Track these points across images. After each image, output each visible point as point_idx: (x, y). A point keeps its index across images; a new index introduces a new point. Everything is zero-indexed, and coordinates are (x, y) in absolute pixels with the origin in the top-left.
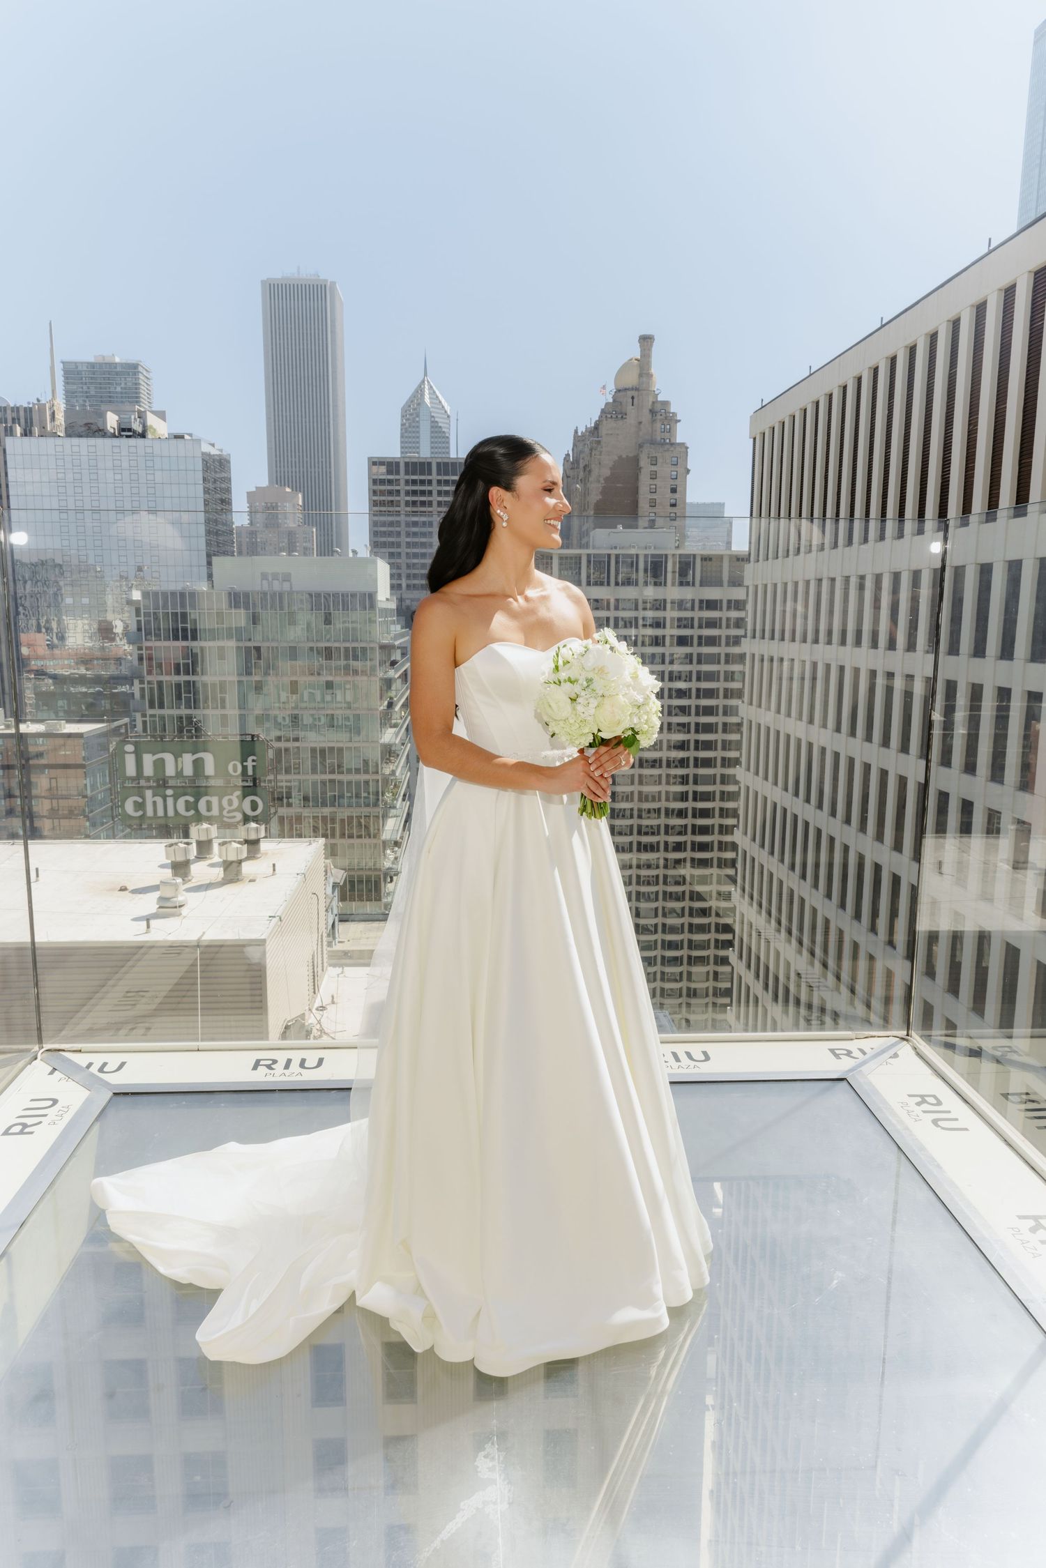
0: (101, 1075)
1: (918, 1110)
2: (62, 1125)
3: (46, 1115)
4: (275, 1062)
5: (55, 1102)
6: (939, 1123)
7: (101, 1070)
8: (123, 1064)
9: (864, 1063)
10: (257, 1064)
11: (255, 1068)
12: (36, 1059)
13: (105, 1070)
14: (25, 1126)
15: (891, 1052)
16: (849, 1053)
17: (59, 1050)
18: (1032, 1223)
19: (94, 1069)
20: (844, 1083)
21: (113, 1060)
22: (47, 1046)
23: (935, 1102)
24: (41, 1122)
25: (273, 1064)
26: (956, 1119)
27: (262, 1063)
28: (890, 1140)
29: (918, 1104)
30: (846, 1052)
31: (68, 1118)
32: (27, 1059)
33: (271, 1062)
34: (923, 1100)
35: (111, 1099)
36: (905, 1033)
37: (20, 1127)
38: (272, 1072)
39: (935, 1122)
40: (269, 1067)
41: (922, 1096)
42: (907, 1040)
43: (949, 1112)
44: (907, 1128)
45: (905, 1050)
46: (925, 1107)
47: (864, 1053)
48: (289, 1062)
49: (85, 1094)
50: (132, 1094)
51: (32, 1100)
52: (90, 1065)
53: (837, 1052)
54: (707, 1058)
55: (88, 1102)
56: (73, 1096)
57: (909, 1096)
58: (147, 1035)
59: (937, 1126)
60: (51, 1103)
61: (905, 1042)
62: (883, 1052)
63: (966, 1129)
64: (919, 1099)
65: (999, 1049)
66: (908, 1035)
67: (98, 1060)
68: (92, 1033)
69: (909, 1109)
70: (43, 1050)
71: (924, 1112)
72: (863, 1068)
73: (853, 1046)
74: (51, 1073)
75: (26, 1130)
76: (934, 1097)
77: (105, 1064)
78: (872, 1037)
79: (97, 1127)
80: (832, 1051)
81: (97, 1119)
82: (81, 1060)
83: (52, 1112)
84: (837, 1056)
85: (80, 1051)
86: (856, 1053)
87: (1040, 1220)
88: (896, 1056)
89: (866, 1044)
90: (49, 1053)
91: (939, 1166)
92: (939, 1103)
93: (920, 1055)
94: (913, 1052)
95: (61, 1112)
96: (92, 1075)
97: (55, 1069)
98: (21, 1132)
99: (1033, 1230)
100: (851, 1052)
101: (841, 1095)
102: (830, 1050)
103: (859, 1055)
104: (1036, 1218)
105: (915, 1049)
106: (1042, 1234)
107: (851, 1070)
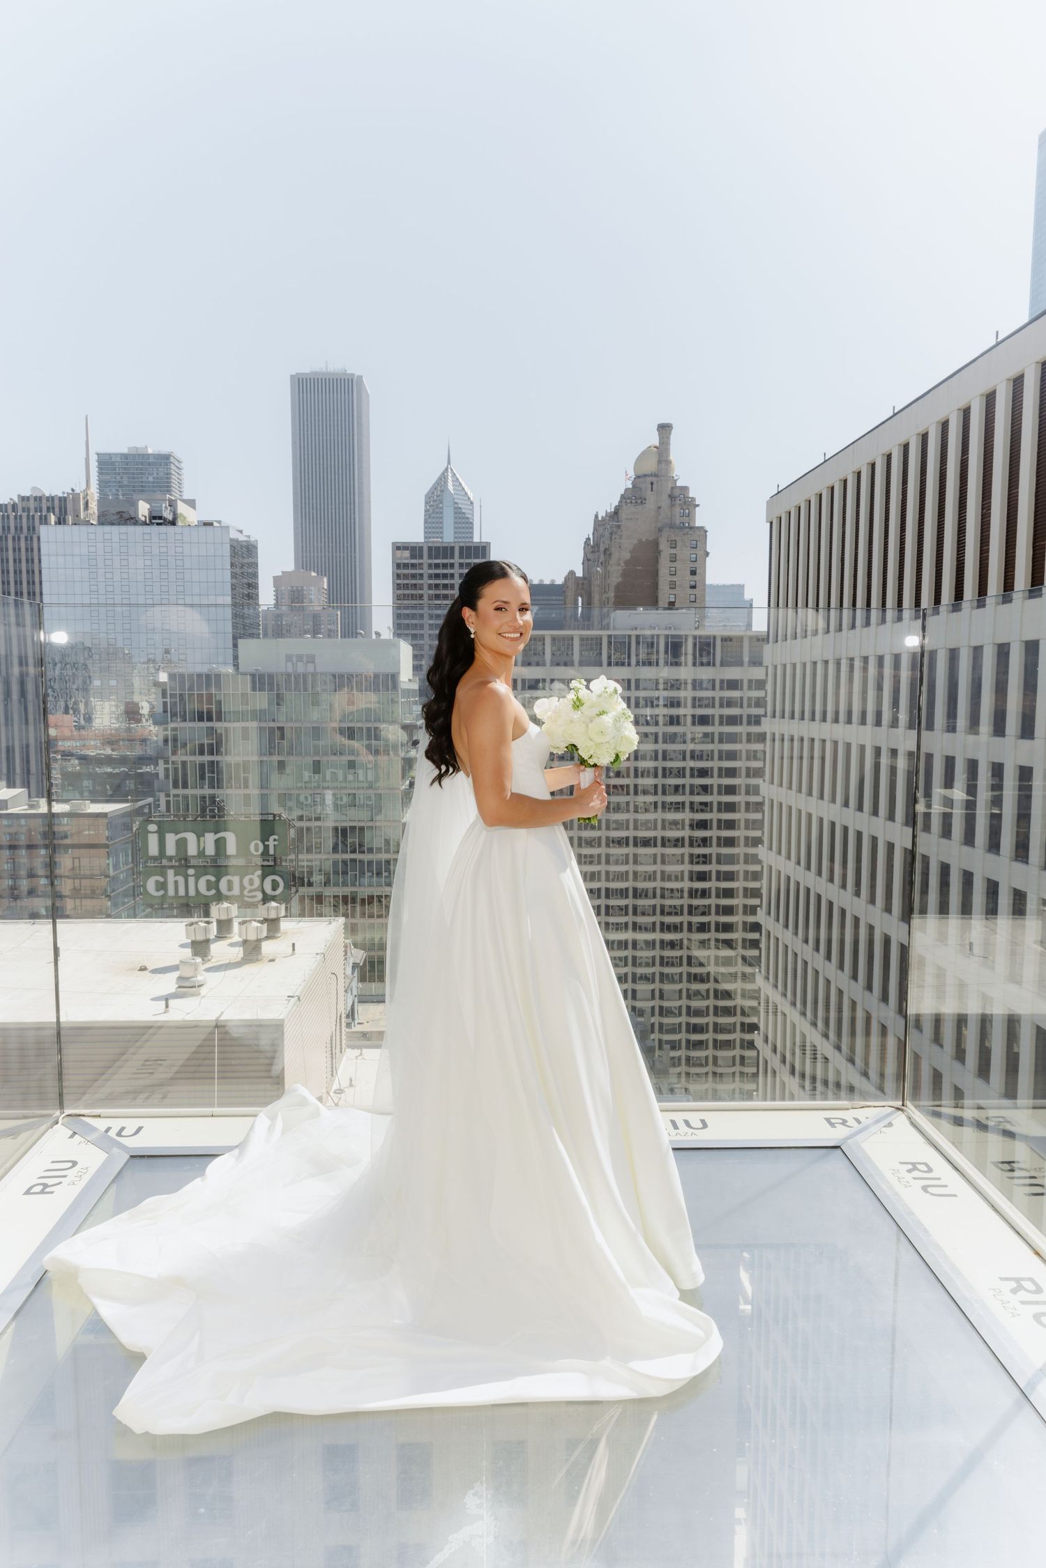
0: (119, 1139)
1: (909, 1176)
2: (81, 1185)
3: (65, 1176)
5: (74, 1163)
6: (929, 1189)
7: (119, 1134)
8: (140, 1129)
9: (860, 1131)
12: (57, 1123)
13: (123, 1134)
14: (45, 1186)
15: (886, 1122)
16: (844, 1122)
17: (80, 1115)
18: (1013, 1285)
19: (112, 1134)
20: (839, 1151)
21: (131, 1125)
22: (67, 1112)
23: (926, 1169)
24: (61, 1183)
26: (946, 1186)
28: (879, 1204)
29: (909, 1171)
30: (841, 1121)
31: (86, 1178)
32: (49, 1123)
34: (914, 1167)
35: (128, 1161)
36: (901, 1103)
37: (41, 1187)
39: (925, 1188)
41: (913, 1164)
42: (902, 1110)
43: (939, 1179)
44: (897, 1194)
45: (900, 1119)
46: (916, 1174)
47: (859, 1122)
49: (103, 1156)
50: (149, 1156)
51: (52, 1162)
52: (108, 1129)
53: (833, 1121)
54: (705, 1125)
55: (105, 1165)
56: (92, 1158)
57: (901, 1163)
58: (164, 1101)
59: (927, 1192)
60: (70, 1164)
61: (900, 1112)
63: (955, 1196)
64: (910, 1167)
65: (992, 1119)
66: (903, 1105)
67: (116, 1125)
68: (111, 1100)
69: (900, 1175)
70: (63, 1116)
71: (915, 1179)
72: (858, 1138)
73: (848, 1115)
74: (72, 1137)
75: (47, 1190)
76: (926, 1164)
77: (123, 1129)
78: (870, 1106)
79: (113, 1190)
80: (828, 1120)
81: (113, 1181)
82: (101, 1124)
83: (72, 1173)
84: (832, 1125)
85: (100, 1116)
86: (851, 1122)
87: (1021, 1282)
88: (890, 1125)
89: (861, 1114)
90: (71, 1118)
91: (926, 1231)
92: (930, 1170)
93: (914, 1124)
94: (908, 1122)
95: (80, 1174)
96: (111, 1139)
97: (75, 1133)
98: (42, 1192)
99: (1014, 1291)
100: (846, 1121)
101: (835, 1163)
102: (826, 1119)
103: (854, 1124)
104: (1017, 1280)
105: (909, 1118)
106: (1022, 1295)
107: (848, 1138)
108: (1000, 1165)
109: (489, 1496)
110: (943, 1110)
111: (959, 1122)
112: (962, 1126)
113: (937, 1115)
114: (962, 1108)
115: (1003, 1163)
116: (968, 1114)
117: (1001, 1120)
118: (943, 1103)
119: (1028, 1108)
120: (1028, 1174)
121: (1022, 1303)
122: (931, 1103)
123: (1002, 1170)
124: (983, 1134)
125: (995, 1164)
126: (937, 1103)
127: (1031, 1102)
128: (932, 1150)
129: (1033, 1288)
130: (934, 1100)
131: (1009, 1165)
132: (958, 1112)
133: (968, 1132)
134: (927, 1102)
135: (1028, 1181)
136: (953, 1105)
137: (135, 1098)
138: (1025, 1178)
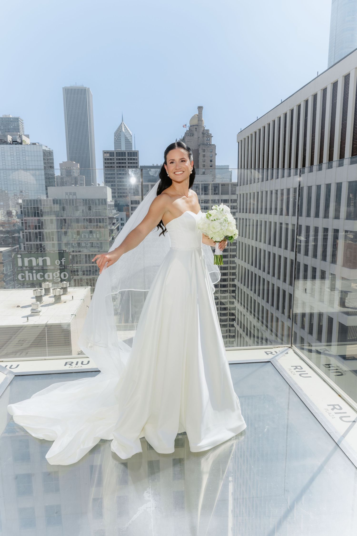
1: (295, 371)
4: (72, 363)
6: (302, 375)
7: (10, 368)
8: (18, 365)
9: (276, 356)
10: (66, 364)
11: (65, 365)
13: (12, 367)
15: (286, 352)
16: (271, 353)
18: (332, 407)
19: (8, 367)
20: (270, 363)
21: (15, 364)
23: (300, 368)
25: (71, 364)
26: (307, 374)
27: (68, 363)
28: (285, 381)
29: (295, 369)
33: (71, 363)
34: (296, 367)
35: (14, 378)
36: (291, 345)
38: (71, 366)
39: (300, 375)
40: (70, 365)
41: (296, 366)
42: (291, 348)
43: (305, 371)
44: (291, 377)
45: (291, 351)
46: (297, 370)
47: (276, 353)
48: (77, 362)
49: (5, 376)
50: (22, 375)
52: (6, 366)
53: (268, 353)
55: (6, 379)
57: (292, 366)
58: (27, 355)
59: (301, 376)
61: (290, 349)
62: (283, 352)
63: (311, 377)
64: (295, 367)
65: (322, 350)
66: (291, 346)
67: (9, 364)
68: (7, 355)
69: (291, 371)
71: (297, 372)
72: (276, 358)
73: (273, 350)
76: (300, 366)
77: (12, 366)
78: (279, 347)
79: (9, 388)
80: (266, 352)
81: (9, 385)
82: (3, 364)
84: (267, 354)
85: (3, 361)
86: (274, 353)
87: (335, 406)
88: (287, 353)
89: (277, 350)
91: (301, 390)
92: (302, 368)
93: (295, 353)
94: (293, 352)
96: (7, 369)
99: (333, 409)
100: (272, 353)
101: (269, 367)
102: (265, 352)
103: (275, 353)
104: (333, 405)
105: (294, 351)
106: (335, 411)
107: (272, 359)
108: (325, 365)
109: (152, 493)
110: (305, 347)
111: (310, 351)
112: (312, 352)
113: (303, 349)
114: (312, 346)
115: (326, 365)
116: (313, 348)
117: (325, 350)
118: (305, 345)
119: (336, 345)
120: (335, 368)
121: (336, 413)
122: (300, 345)
123: (326, 367)
124: (319, 355)
125: (324, 365)
126: (303, 345)
127: (337, 343)
128: (302, 361)
129: (339, 408)
130: (301, 344)
131: (328, 366)
132: (310, 348)
133: (314, 355)
134: (299, 345)
135: (335, 371)
136: (308, 345)
137: (16, 354)
138: (334, 370)
